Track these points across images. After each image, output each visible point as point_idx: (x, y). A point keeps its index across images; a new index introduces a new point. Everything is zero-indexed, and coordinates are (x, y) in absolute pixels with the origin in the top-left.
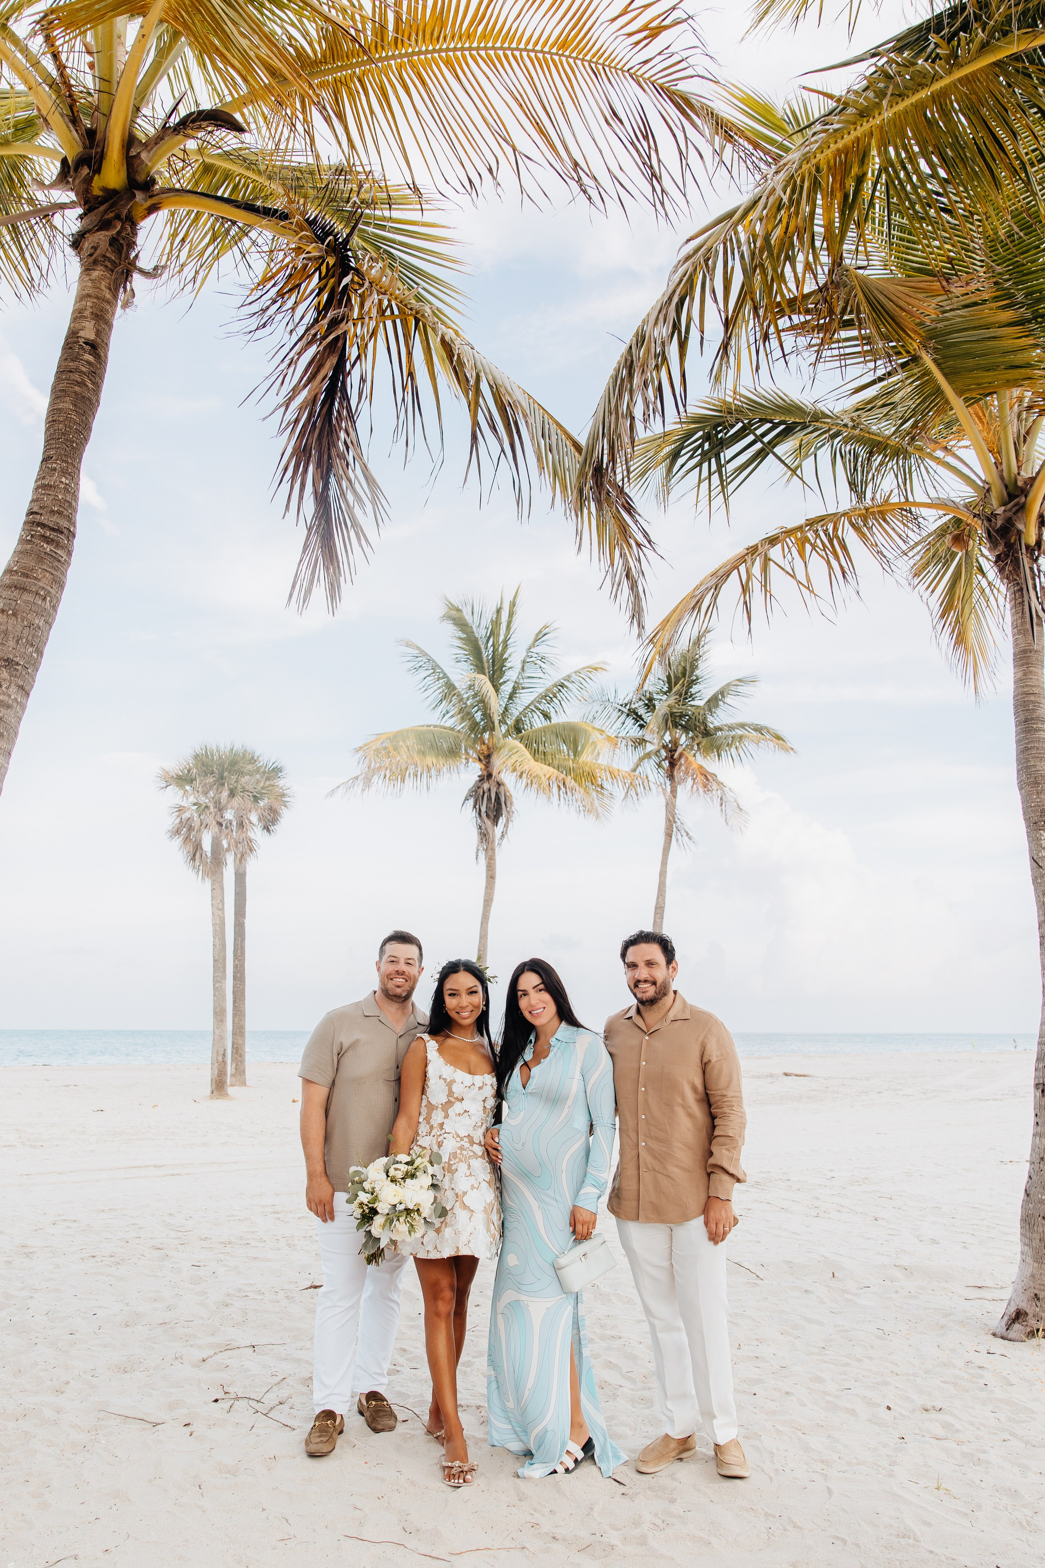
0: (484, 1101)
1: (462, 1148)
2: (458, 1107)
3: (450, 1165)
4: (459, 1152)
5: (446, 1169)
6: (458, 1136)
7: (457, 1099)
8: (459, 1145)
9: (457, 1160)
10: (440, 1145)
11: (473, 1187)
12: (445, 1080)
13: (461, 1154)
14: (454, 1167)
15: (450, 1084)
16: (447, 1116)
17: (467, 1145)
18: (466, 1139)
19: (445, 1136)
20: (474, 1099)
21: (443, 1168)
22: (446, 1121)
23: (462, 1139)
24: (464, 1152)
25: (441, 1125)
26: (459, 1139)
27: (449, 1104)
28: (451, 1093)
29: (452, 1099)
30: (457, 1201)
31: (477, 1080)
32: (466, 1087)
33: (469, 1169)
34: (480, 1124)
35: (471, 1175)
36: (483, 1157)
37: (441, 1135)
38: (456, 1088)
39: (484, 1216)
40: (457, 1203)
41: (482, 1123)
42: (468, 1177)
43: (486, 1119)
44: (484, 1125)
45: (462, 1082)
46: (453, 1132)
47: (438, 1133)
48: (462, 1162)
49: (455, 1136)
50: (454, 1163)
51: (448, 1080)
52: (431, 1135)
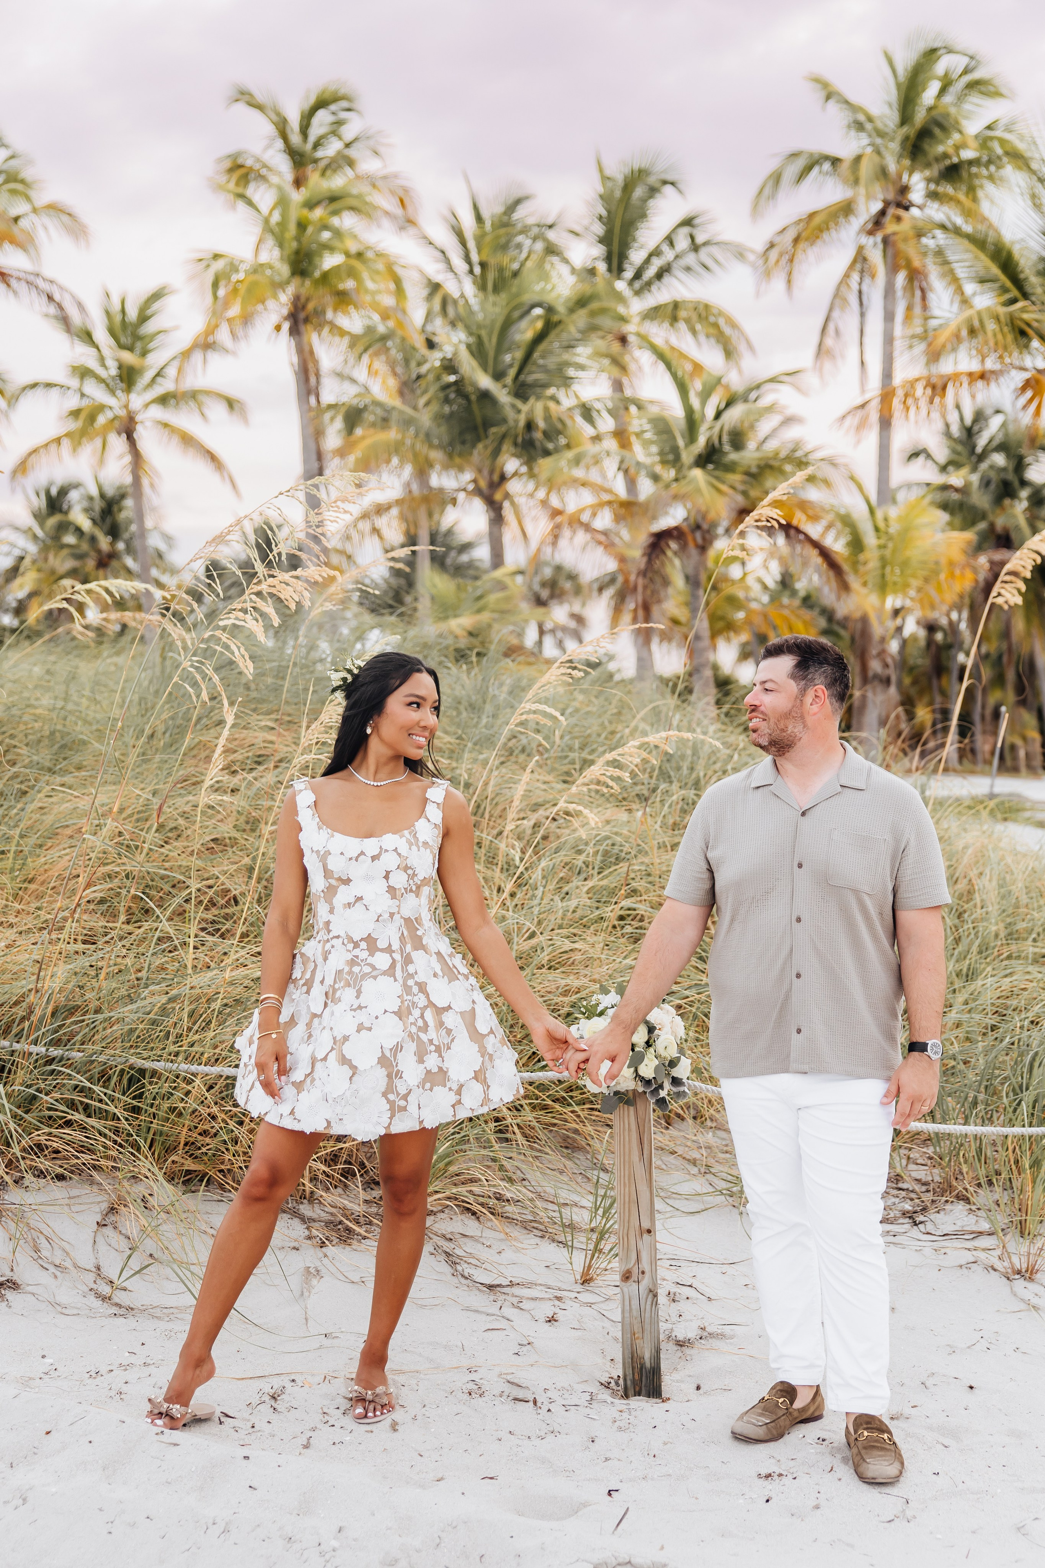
0: (386, 877)
1: (353, 962)
2: (344, 895)
4: (347, 969)
6: (350, 939)
7: (340, 879)
8: (349, 956)
11: (360, 1028)
13: (350, 973)
15: (324, 857)
16: (331, 911)
17: (364, 955)
18: (363, 945)
20: (368, 878)
22: (331, 918)
23: (356, 945)
24: (356, 969)
25: (327, 925)
28: (327, 874)
29: (333, 882)
30: (333, 1049)
31: (371, 845)
32: (351, 859)
33: (358, 997)
34: (386, 916)
35: (360, 1007)
36: (390, 972)
37: (328, 941)
38: (336, 864)
39: (383, 1072)
40: (334, 1052)
41: (392, 915)
42: (355, 1010)
43: (399, 906)
44: (396, 917)
45: (342, 854)
46: (343, 934)
47: (326, 938)
48: (349, 985)
49: (346, 941)
50: (339, 988)
51: (322, 853)
52: (317, 940)
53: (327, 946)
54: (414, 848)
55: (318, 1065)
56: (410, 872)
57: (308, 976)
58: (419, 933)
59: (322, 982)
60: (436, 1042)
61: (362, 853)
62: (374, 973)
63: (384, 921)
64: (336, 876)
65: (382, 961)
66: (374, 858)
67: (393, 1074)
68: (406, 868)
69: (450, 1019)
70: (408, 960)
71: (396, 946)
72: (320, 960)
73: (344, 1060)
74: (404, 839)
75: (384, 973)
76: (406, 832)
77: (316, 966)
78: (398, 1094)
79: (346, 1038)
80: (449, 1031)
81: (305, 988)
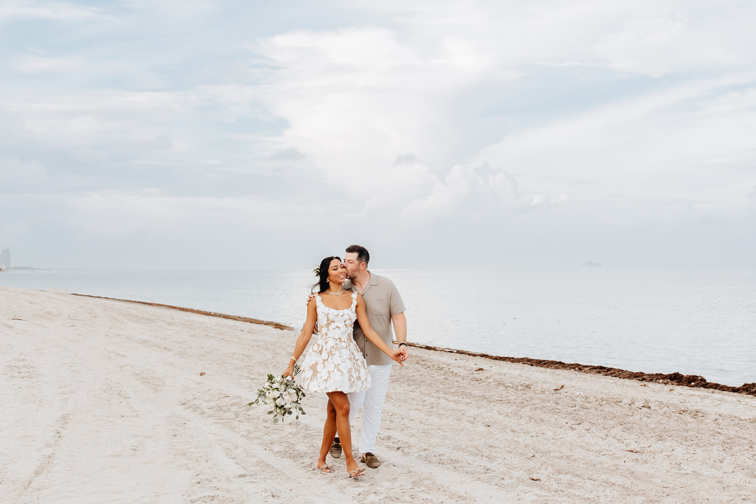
0: (345, 322)
1: (336, 344)
2: (333, 325)
3: (331, 352)
4: (335, 346)
5: (329, 353)
7: (331, 321)
9: (335, 350)
10: (326, 343)
11: (342, 362)
12: (325, 313)
13: (336, 347)
14: (333, 353)
16: (328, 330)
17: (339, 343)
18: (338, 340)
19: (329, 339)
20: (339, 321)
22: (328, 332)
23: (336, 340)
24: (337, 346)
25: (326, 334)
26: (335, 340)
27: (328, 325)
28: (328, 320)
29: (329, 322)
30: (335, 368)
31: (341, 312)
32: (335, 316)
33: (340, 353)
34: (344, 332)
35: (341, 356)
36: (346, 347)
37: (326, 338)
38: (331, 317)
39: (348, 375)
40: (336, 368)
41: (346, 332)
42: (340, 357)
43: (347, 330)
44: (347, 333)
45: (333, 314)
46: (332, 337)
47: (325, 338)
48: (337, 350)
49: (333, 339)
50: (333, 351)
51: (326, 314)
52: (322, 339)
53: (326, 340)
54: (352, 313)
55: (331, 373)
56: (351, 320)
57: (320, 349)
59: (326, 350)
61: (338, 314)
62: (343, 347)
63: (344, 334)
64: (330, 320)
65: (344, 345)
66: (342, 316)
67: (351, 376)
68: (350, 319)
69: (359, 362)
70: (349, 345)
71: (346, 341)
72: (324, 344)
73: (339, 370)
74: (350, 311)
75: (345, 348)
76: (349, 309)
77: (323, 346)
79: (339, 364)
80: (359, 366)
81: (320, 353)
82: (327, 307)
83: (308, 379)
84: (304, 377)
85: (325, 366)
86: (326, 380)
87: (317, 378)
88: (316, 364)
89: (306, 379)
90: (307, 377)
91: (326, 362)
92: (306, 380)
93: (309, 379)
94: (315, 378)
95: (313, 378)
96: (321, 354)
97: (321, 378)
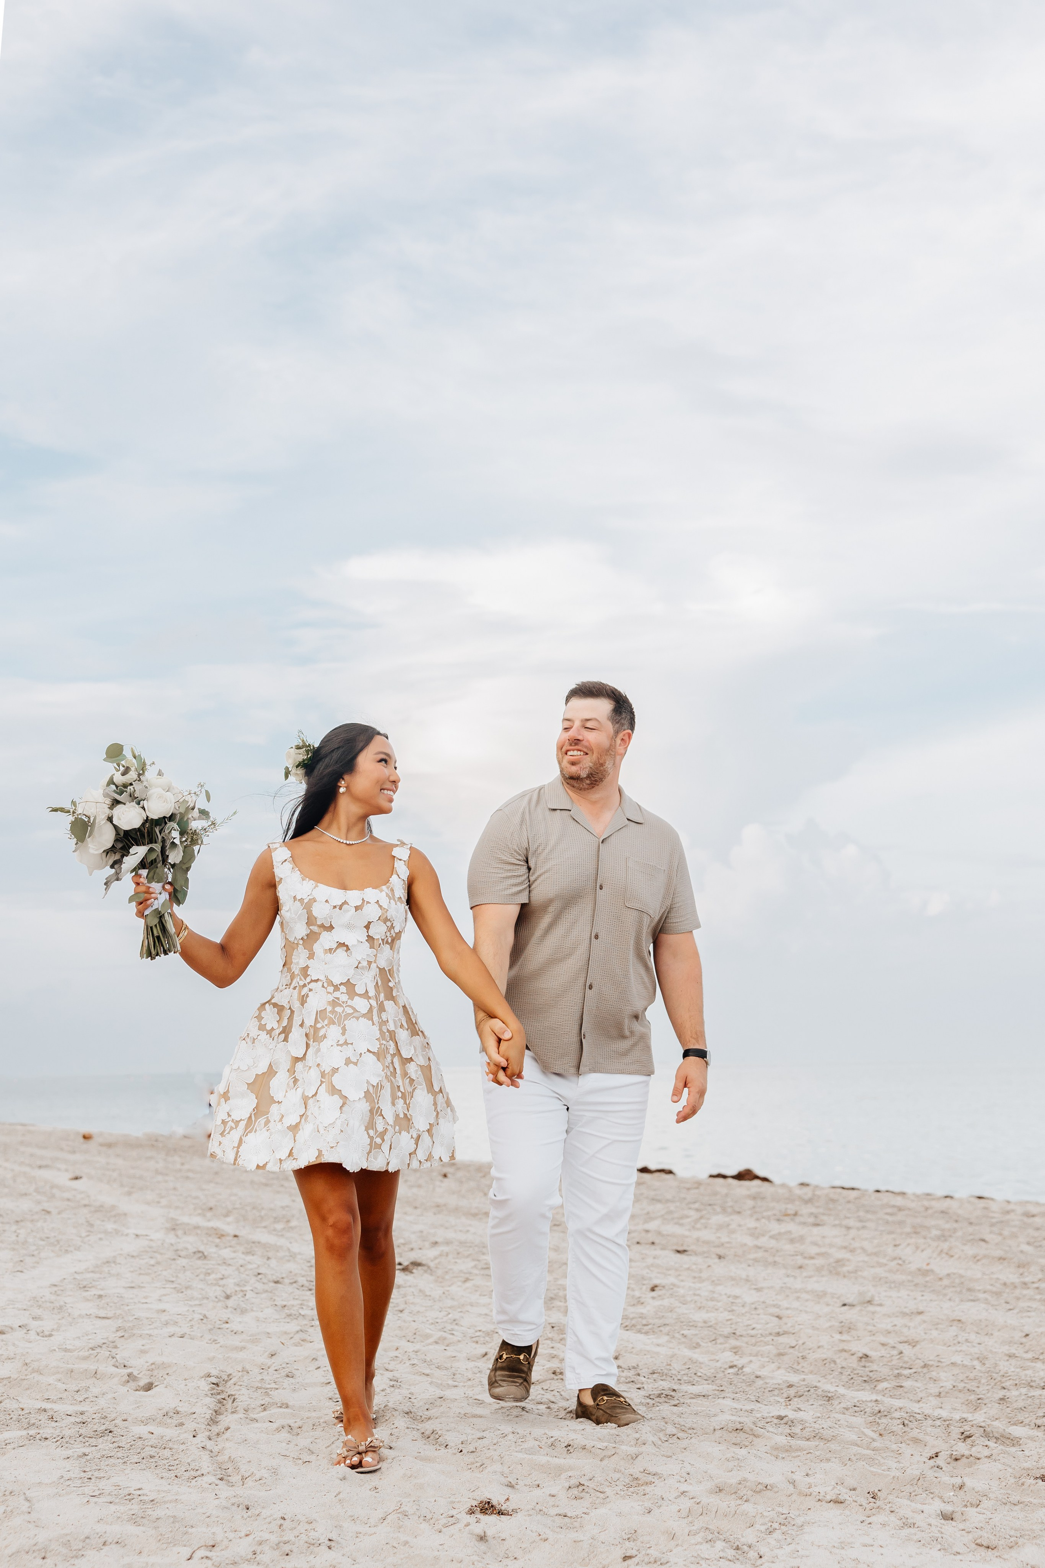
0: (367, 927)
1: (335, 1003)
2: (327, 940)
3: (316, 1030)
4: (329, 1009)
5: (311, 1037)
6: (331, 983)
7: (322, 926)
8: (331, 998)
9: (326, 1022)
10: (303, 1000)
11: (348, 1062)
12: (301, 900)
15: (308, 906)
16: (311, 956)
17: (344, 998)
18: (343, 989)
20: (349, 927)
21: (307, 1035)
22: (310, 963)
23: (336, 988)
24: (339, 1009)
25: (305, 971)
26: (331, 989)
27: (310, 939)
28: (311, 920)
29: (315, 928)
30: (322, 1082)
31: (354, 897)
32: (335, 907)
33: (343, 1034)
34: (365, 964)
35: (346, 1043)
36: (369, 1015)
37: (305, 985)
38: (320, 912)
39: (366, 1107)
40: (324, 1085)
41: (370, 963)
42: (341, 1045)
43: (375, 956)
44: (373, 965)
45: (327, 901)
46: (322, 978)
47: (301, 983)
48: (334, 1023)
49: (325, 985)
50: (323, 1027)
51: (306, 901)
52: (292, 986)
53: (305, 991)
54: (392, 901)
55: (310, 1102)
56: (389, 924)
57: (284, 1022)
58: (391, 984)
59: (302, 1025)
60: (402, 1089)
61: (345, 903)
62: (356, 1014)
63: (363, 968)
64: (319, 923)
65: (362, 1005)
66: (357, 908)
67: (375, 1112)
68: (386, 920)
69: (412, 1068)
70: (382, 1008)
71: (372, 993)
72: (296, 1005)
73: (334, 1091)
74: (384, 894)
75: (364, 1016)
76: (384, 887)
77: (292, 1012)
78: (376, 1131)
79: (335, 1070)
80: (412, 1081)
81: (283, 1036)
82: (310, 879)
83: (237, 1123)
84: (225, 1117)
85: (296, 1081)
86: (294, 1129)
87: (268, 1122)
88: (271, 1072)
89: (231, 1124)
90: (236, 1116)
91: (299, 1065)
92: (232, 1128)
93: (242, 1125)
94: (262, 1120)
95: (255, 1121)
96: (286, 1040)
97: (281, 1120)
